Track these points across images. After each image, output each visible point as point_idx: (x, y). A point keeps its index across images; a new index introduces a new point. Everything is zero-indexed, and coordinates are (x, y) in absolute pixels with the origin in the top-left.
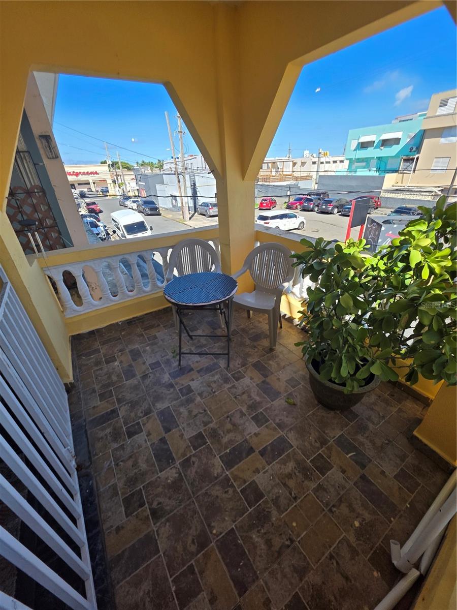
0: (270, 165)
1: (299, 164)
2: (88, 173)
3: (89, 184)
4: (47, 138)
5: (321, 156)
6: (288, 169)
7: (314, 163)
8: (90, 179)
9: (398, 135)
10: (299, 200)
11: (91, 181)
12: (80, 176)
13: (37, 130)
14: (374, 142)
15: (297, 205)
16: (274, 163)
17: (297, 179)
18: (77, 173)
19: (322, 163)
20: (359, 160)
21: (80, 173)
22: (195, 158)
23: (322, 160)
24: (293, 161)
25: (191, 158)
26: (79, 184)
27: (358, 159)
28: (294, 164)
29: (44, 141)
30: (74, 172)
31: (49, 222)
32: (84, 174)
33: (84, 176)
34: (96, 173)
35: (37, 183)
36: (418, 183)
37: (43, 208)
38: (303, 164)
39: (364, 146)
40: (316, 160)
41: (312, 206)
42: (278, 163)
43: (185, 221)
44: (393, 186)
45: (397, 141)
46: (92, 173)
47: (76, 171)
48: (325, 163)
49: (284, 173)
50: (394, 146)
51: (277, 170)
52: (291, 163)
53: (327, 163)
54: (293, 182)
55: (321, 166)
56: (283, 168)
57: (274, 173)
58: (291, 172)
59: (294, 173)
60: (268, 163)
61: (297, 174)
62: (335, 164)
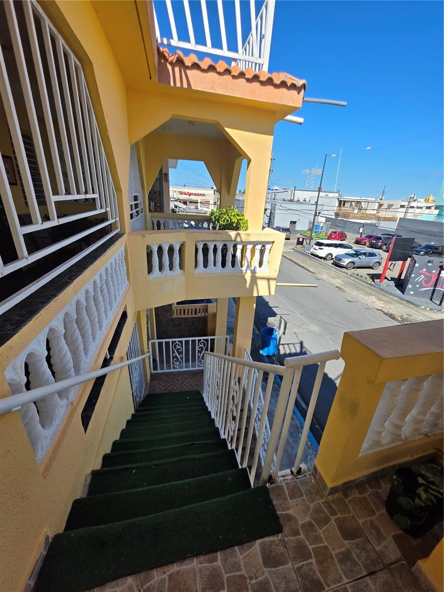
0: (353, 203)
1: (386, 206)
2: (198, 195)
3: (197, 203)
4: (167, 175)
5: (412, 200)
6: (372, 209)
7: (402, 206)
8: (199, 199)
10: (370, 237)
11: (199, 201)
13: (164, 172)
15: (366, 241)
16: (358, 202)
17: (379, 219)
19: (412, 207)
21: (193, 194)
22: (287, 191)
23: (413, 204)
24: (379, 203)
25: (283, 191)
26: (190, 202)
28: (381, 205)
29: (165, 176)
30: (188, 193)
31: (158, 204)
32: (195, 195)
33: (194, 196)
34: (204, 195)
35: (159, 189)
37: (158, 199)
38: (390, 206)
40: (405, 204)
41: (380, 244)
42: (363, 203)
46: (201, 195)
47: (190, 192)
48: (415, 207)
49: (368, 212)
51: (360, 209)
52: (378, 203)
53: (418, 208)
54: (374, 222)
55: (410, 210)
56: (367, 208)
57: (356, 211)
58: (375, 212)
59: (378, 214)
60: (351, 202)
61: (382, 214)
62: (428, 210)
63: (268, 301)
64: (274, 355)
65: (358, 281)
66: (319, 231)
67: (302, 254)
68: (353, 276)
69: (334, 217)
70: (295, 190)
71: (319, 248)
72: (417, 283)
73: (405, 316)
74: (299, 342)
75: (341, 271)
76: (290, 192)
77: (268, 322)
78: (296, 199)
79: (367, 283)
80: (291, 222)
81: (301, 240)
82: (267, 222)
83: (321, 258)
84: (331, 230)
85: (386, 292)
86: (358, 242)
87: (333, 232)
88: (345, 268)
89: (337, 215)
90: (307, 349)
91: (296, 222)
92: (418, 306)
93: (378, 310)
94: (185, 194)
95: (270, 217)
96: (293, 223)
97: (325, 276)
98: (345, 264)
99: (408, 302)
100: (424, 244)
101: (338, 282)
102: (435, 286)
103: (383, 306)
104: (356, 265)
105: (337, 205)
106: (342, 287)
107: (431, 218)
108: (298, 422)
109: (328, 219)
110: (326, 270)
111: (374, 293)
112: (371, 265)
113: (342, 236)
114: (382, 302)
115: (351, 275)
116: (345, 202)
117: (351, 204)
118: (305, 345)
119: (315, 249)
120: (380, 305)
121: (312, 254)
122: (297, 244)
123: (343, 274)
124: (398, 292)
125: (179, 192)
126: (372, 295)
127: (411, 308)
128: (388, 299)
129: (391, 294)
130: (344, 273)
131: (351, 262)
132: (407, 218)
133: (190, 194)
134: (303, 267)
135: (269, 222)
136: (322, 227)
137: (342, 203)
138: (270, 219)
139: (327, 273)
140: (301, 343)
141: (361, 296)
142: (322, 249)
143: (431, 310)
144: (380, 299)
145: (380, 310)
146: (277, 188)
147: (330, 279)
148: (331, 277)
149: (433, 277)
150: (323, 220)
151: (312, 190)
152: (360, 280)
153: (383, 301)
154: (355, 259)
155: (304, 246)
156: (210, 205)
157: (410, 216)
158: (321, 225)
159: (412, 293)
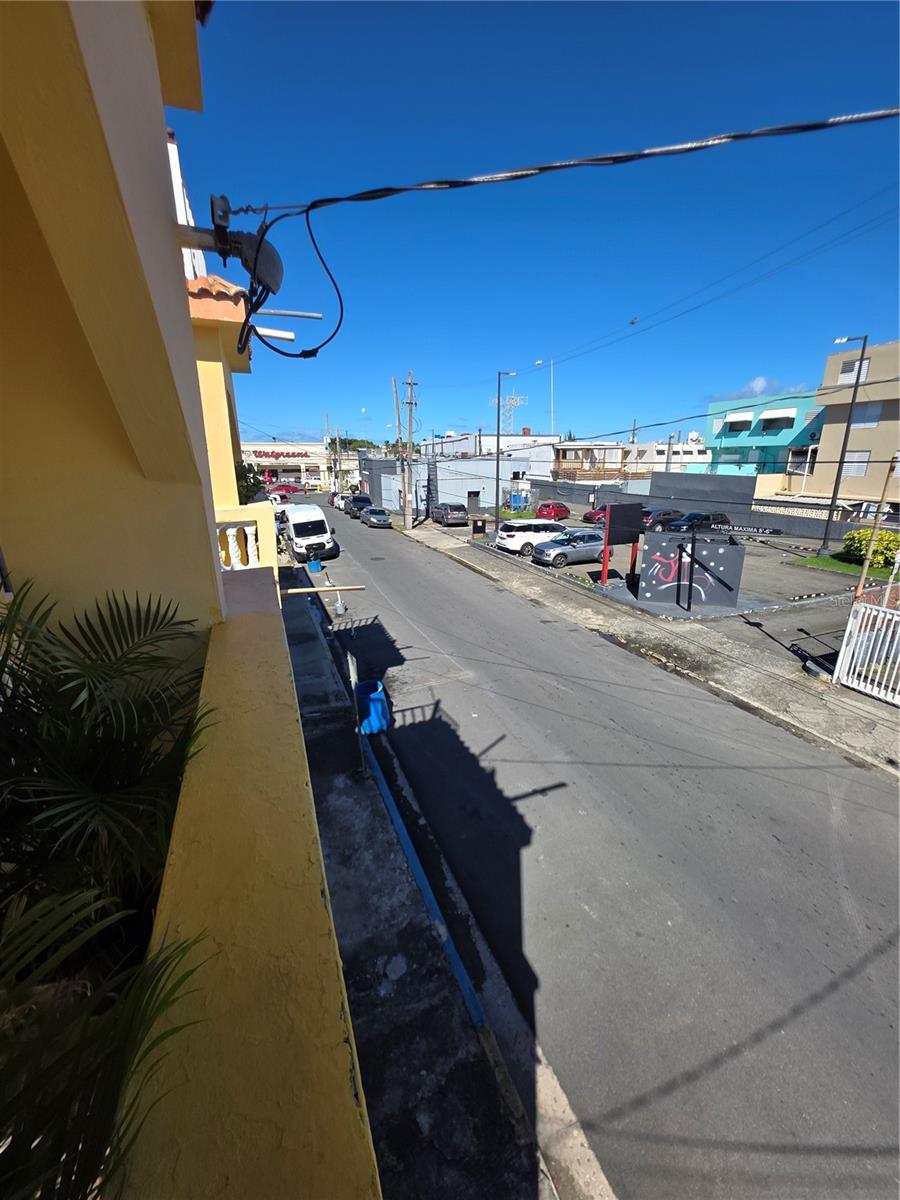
0: (580, 453)
1: (634, 454)
2: (294, 455)
3: (299, 471)
5: (673, 441)
6: (614, 460)
7: (661, 453)
8: (302, 463)
9: (790, 413)
10: (607, 509)
11: (303, 467)
12: (281, 458)
14: (750, 422)
16: (588, 450)
17: (625, 476)
18: (278, 453)
19: (676, 453)
20: (728, 450)
21: (282, 454)
22: (467, 438)
23: (676, 448)
24: (624, 449)
26: (284, 471)
27: (727, 448)
28: (626, 454)
30: (273, 452)
32: (288, 455)
33: (287, 458)
34: (306, 455)
36: (820, 492)
38: (641, 453)
39: (734, 428)
40: (665, 448)
42: (596, 452)
43: (406, 529)
44: (777, 494)
45: (788, 423)
46: (299, 455)
47: (276, 451)
48: (681, 453)
49: (607, 466)
50: (785, 431)
51: (593, 462)
52: (620, 451)
53: (685, 453)
54: (618, 482)
55: (675, 458)
56: (604, 459)
57: (587, 466)
58: (619, 466)
59: (625, 468)
60: (576, 450)
61: (631, 469)
62: (701, 456)
63: (395, 638)
64: (381, 731)
65: (570, 586)
66: (522, 505)
67: (483, 549)
68: (564, 579)
69: (551, 479)
70: (480, 436)
71: (508, 536)
72: (653, 577)
73: (633, 635)
74: (432, 701)
75: (544, 572)
76: (472, 439)
77: (386, 676)
78: (484, 452)
79: (584, 588)
80: (470, 493)
81: (480, 524)
82: (424, 498)
83: (514, 552)
84: (541, 503)
85: (612, 599)
86: (587, 519)
87: (544, 506)
88: (552, 565)
89: (555, 474)
90: (445, 712)
91: (478, 493)
92: (655, 616)
93: (592, 630)
94: (266, 455)
95: (428, 486)
96: (474, 495)
97: (515, 584)
98: (550, 559)
99: (642, 610)
100: (687, 513)
101: (535, 591)
102: (679, 580)
103: (601, 622)
104: (570, 559)
105: (553, 457)
106: (541, 600)
107: (703, 470)
108: (394, 834)
109: (534, 484)
110: (520, 572)
111: (592, 603)
112: (596, 556)
113: (562, 513)
114: (601, 617)
115: (559, 578)
116: (565, 451)
117: (576, 453)
118: (442, 706)
119: (502, 538)
120: (597, 621)
121: (500, 548)
122: (474, 532)
123: (547, 577)
124: (631, 597)
125: (255, 452)
126: (587, 607)
127: (646, 621)
128: (612, 610)
129: (618, 602)
130: (550, 574)
131: (560, 554)
132: (672, 471)
133: (277, 456)
134: (480, 573)
135: (428, 496)
136: (526, 498)
137: (561, 454)
138: (429, 492)
139: (520, 578)
140: (437, 704)
141: (570, 610)
142: (512, 536)
143: (674, 619)
144: (598, 613)
145: (595, 630)
146: (449, 433)
147: (524, 588)
148: (524, 584)
149: (673, 564)
150: (527, 486)
151: (512, 433)
152: (573, 583)
153: (603, 614)
154: (567, 549)
155: (487, 534)
156: (322, 473)
157: (675, 469)
158: (524, 494)
159: (648, 595)
